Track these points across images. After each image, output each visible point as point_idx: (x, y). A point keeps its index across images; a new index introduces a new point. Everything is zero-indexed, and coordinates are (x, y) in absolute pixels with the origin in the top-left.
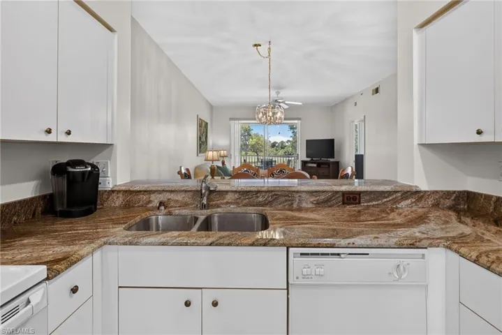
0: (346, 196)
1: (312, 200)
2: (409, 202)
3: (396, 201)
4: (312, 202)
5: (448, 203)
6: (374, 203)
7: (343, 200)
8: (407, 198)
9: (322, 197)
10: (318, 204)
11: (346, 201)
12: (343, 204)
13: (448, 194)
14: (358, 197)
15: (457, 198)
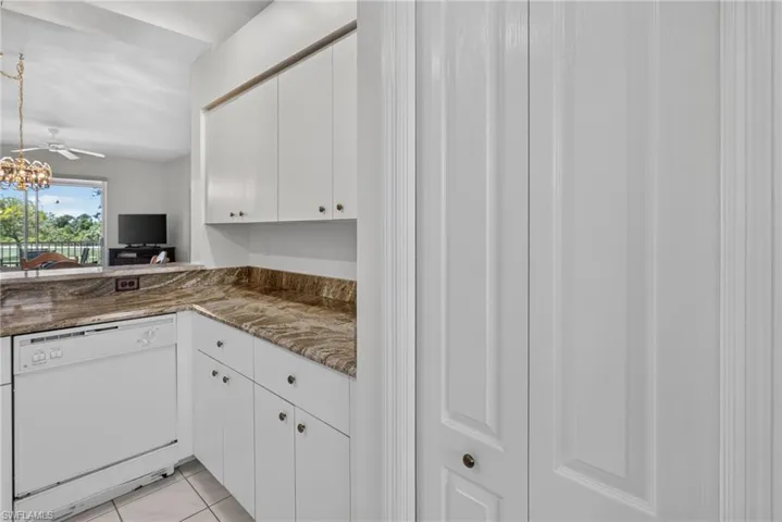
0: (120, 282)
1: (71, 291)
2: (194, 281)
3: (181, 282)
4: (72, 294)
5: (233, 278)
6: (156, 286)
7: (117, 287)
8: (192, 278)
9: (89, 286)
10: (82, 295)
11: (120, 288)
12: (117, 290)
13: (231, 271)
14: (136, 281)
15: (240, 274)
